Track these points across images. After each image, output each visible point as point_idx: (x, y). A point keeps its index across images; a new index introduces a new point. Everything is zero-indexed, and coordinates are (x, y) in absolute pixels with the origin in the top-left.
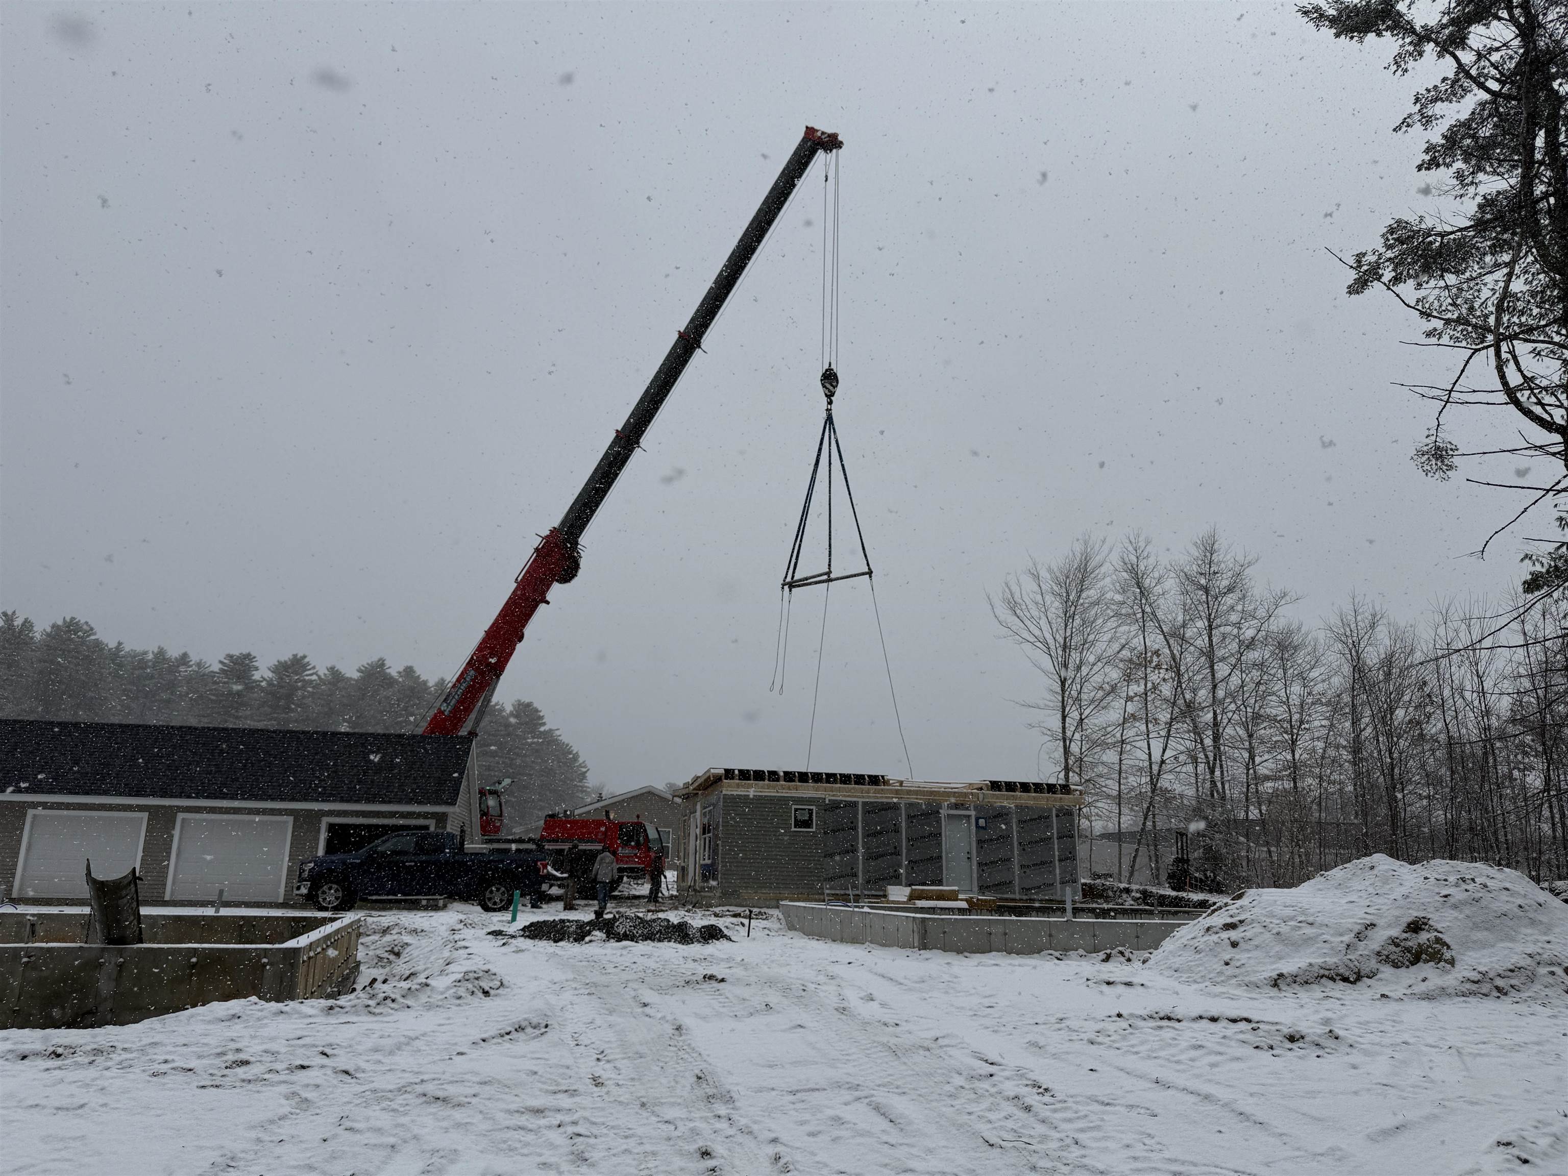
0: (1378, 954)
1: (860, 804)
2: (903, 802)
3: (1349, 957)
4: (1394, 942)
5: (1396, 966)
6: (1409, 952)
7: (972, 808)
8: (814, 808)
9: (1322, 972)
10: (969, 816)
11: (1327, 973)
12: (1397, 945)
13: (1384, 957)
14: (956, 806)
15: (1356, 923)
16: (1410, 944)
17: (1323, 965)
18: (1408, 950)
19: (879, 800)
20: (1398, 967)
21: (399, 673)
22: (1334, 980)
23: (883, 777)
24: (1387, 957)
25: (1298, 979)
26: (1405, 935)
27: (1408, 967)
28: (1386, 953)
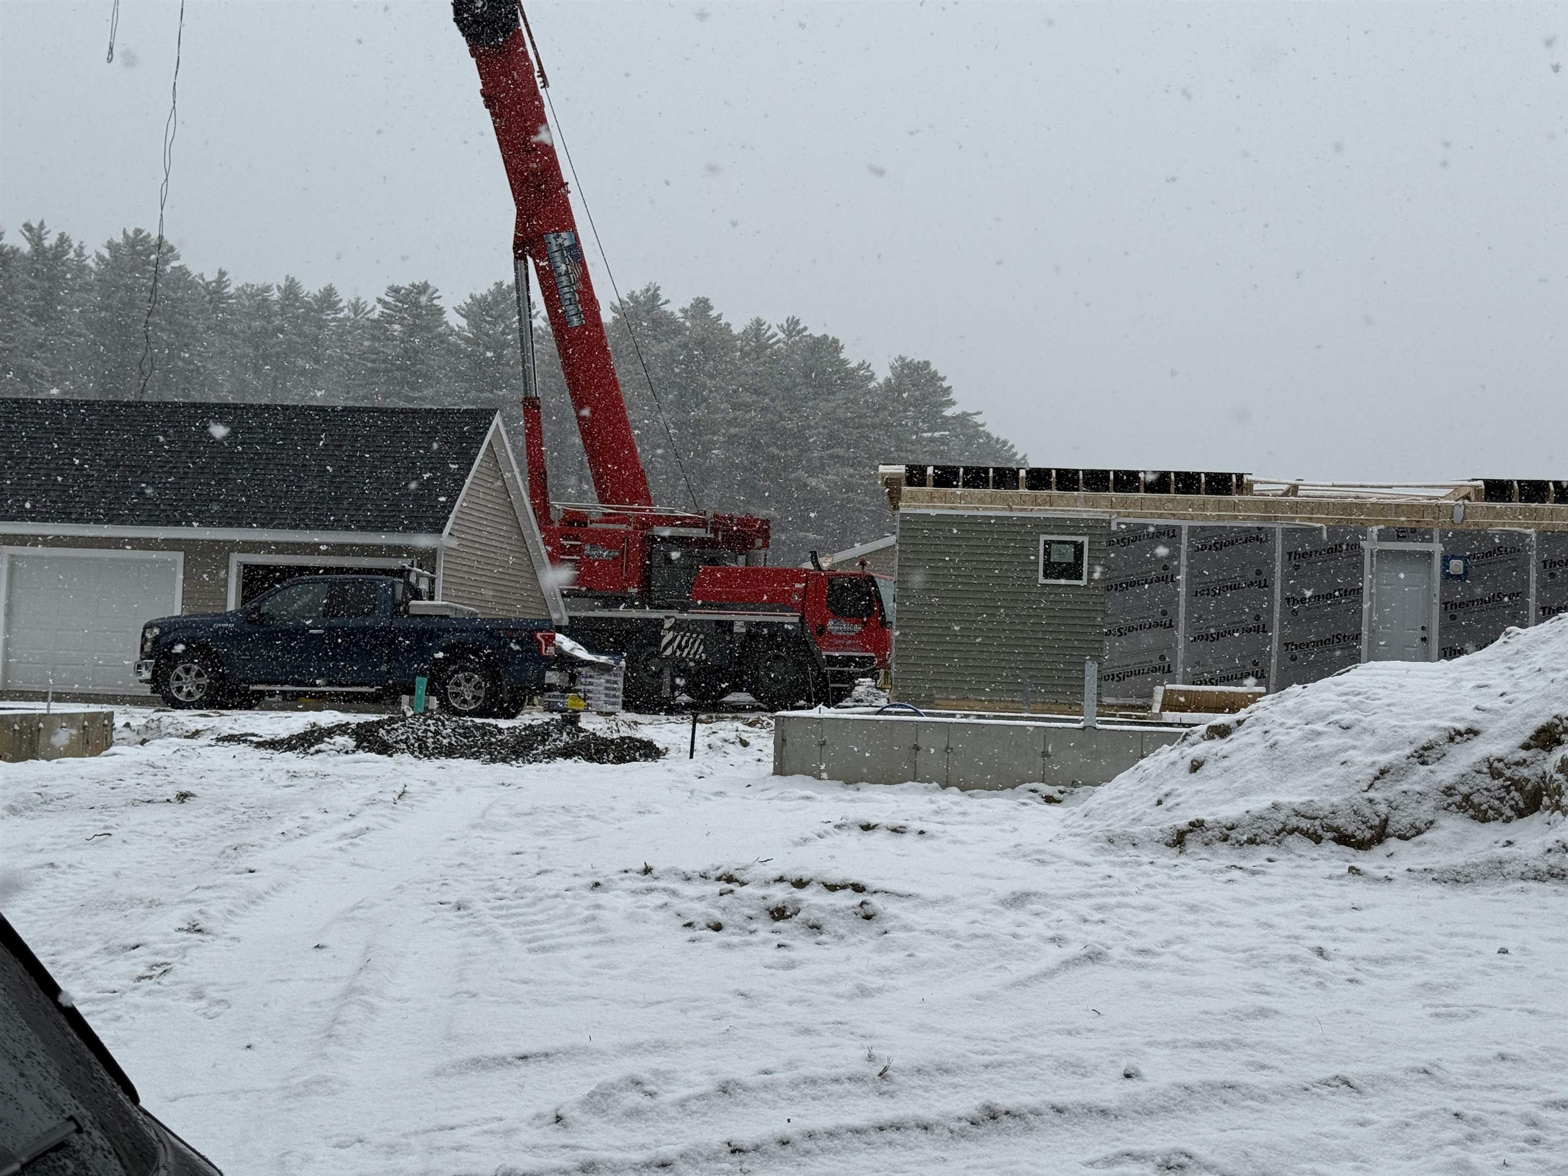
0: (1449, 791)
1: (1184, 532)
2: (1279, 526)
3: (1371, 794)
4: (1494, 769)
5: (1482, 817)
6: (1520, 790)
7: (1436, 534)
8: (1085, 540)
9: (1294, 822)
10: (1430, 555)
11: (1304, 824)
12: (1495, 774)
13: (1458, 798)
14: (1402, 534)
15: (1433, 728)
16: (1525, 772)
17: (1302, 809)
18: (1517, 784)
19: (1227, 524)
20: (1484, 820)
21: (684, 311)
22: (1317, 839)
23: (1240, 476)
24: (1467, 798)
25: (1233, 834)
26: (1523, 754)
27: (1508, 820)
28: (1464, 789)
